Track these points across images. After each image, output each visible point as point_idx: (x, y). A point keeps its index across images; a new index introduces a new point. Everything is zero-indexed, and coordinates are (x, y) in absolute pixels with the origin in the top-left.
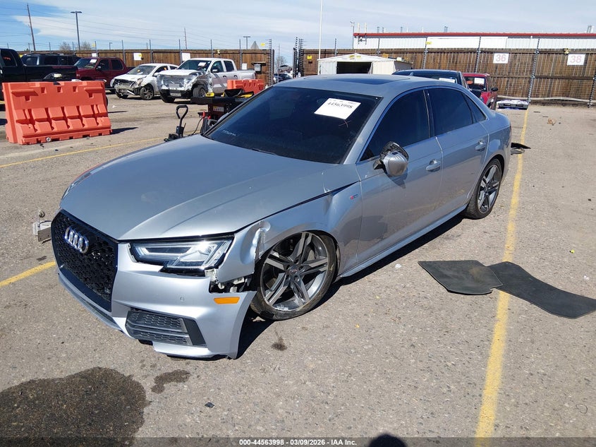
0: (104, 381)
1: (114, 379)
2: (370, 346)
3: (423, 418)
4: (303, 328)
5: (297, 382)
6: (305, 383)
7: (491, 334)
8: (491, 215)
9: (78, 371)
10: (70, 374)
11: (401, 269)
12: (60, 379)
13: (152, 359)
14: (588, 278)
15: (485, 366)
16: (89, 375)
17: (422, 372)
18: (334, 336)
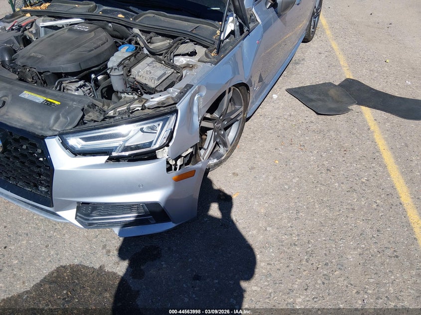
0: (76, 281)
1: (86, 275)
2: (297, 179)
3: (374, 237)
4: (234, 174)
5: (259, 230)
6: (266, 230)
7: (376, 145)
8: (315, 37)
9: (42, 277)
10: (34, 283)
11: (278, 99)
12: (27, 292)
13: (113, 242)
14: (409, 83)
15: (389, 176)
16: (56, 277)
17: (349, 193)
18: (264, 176)
